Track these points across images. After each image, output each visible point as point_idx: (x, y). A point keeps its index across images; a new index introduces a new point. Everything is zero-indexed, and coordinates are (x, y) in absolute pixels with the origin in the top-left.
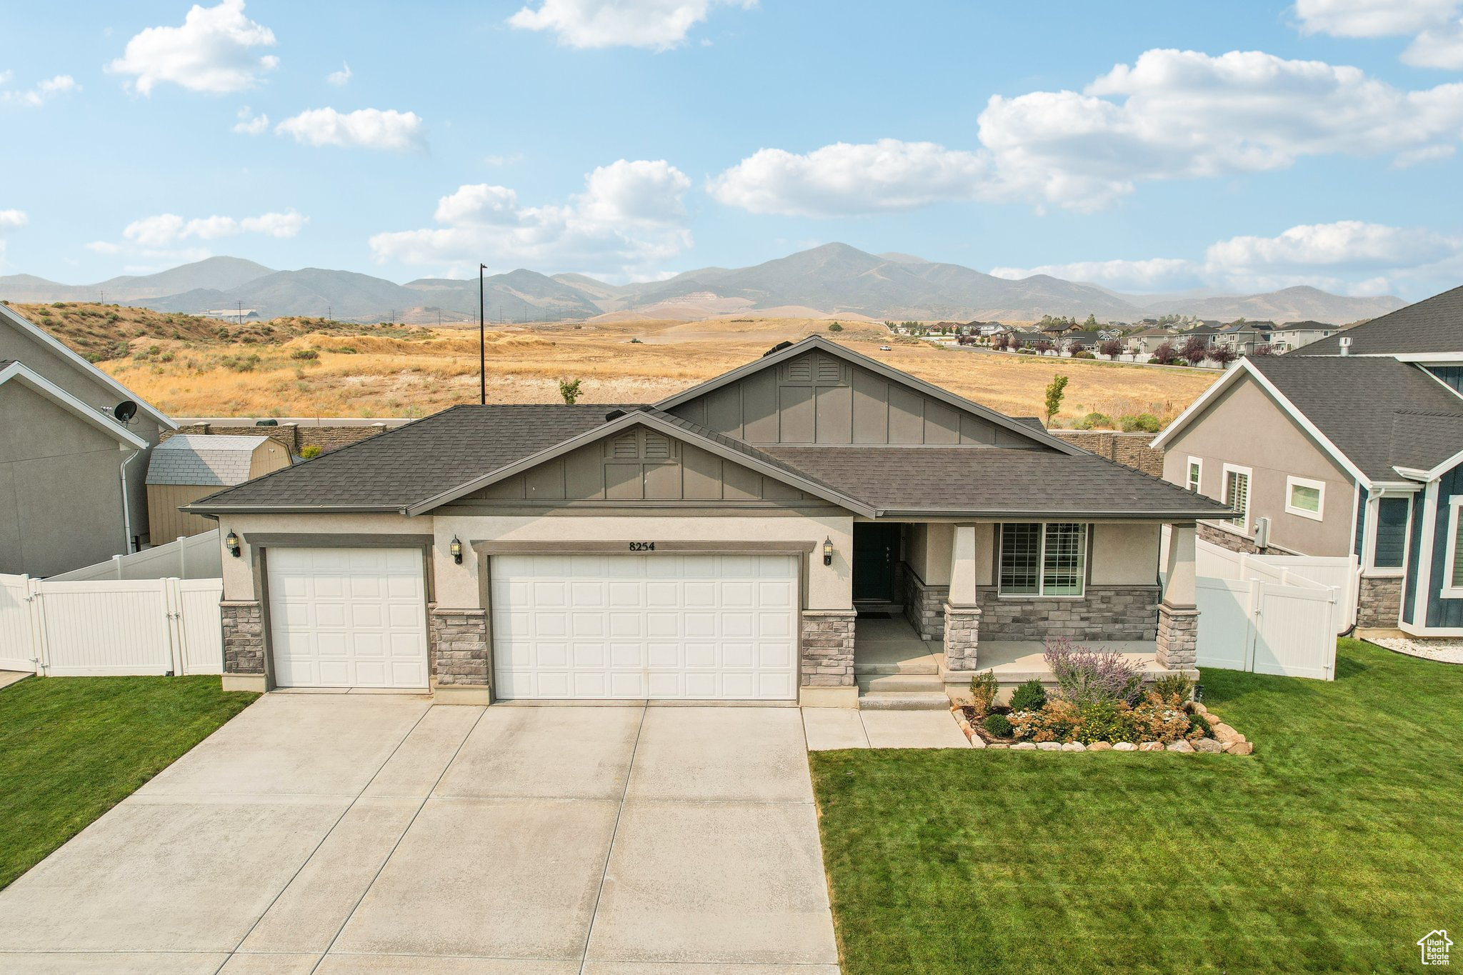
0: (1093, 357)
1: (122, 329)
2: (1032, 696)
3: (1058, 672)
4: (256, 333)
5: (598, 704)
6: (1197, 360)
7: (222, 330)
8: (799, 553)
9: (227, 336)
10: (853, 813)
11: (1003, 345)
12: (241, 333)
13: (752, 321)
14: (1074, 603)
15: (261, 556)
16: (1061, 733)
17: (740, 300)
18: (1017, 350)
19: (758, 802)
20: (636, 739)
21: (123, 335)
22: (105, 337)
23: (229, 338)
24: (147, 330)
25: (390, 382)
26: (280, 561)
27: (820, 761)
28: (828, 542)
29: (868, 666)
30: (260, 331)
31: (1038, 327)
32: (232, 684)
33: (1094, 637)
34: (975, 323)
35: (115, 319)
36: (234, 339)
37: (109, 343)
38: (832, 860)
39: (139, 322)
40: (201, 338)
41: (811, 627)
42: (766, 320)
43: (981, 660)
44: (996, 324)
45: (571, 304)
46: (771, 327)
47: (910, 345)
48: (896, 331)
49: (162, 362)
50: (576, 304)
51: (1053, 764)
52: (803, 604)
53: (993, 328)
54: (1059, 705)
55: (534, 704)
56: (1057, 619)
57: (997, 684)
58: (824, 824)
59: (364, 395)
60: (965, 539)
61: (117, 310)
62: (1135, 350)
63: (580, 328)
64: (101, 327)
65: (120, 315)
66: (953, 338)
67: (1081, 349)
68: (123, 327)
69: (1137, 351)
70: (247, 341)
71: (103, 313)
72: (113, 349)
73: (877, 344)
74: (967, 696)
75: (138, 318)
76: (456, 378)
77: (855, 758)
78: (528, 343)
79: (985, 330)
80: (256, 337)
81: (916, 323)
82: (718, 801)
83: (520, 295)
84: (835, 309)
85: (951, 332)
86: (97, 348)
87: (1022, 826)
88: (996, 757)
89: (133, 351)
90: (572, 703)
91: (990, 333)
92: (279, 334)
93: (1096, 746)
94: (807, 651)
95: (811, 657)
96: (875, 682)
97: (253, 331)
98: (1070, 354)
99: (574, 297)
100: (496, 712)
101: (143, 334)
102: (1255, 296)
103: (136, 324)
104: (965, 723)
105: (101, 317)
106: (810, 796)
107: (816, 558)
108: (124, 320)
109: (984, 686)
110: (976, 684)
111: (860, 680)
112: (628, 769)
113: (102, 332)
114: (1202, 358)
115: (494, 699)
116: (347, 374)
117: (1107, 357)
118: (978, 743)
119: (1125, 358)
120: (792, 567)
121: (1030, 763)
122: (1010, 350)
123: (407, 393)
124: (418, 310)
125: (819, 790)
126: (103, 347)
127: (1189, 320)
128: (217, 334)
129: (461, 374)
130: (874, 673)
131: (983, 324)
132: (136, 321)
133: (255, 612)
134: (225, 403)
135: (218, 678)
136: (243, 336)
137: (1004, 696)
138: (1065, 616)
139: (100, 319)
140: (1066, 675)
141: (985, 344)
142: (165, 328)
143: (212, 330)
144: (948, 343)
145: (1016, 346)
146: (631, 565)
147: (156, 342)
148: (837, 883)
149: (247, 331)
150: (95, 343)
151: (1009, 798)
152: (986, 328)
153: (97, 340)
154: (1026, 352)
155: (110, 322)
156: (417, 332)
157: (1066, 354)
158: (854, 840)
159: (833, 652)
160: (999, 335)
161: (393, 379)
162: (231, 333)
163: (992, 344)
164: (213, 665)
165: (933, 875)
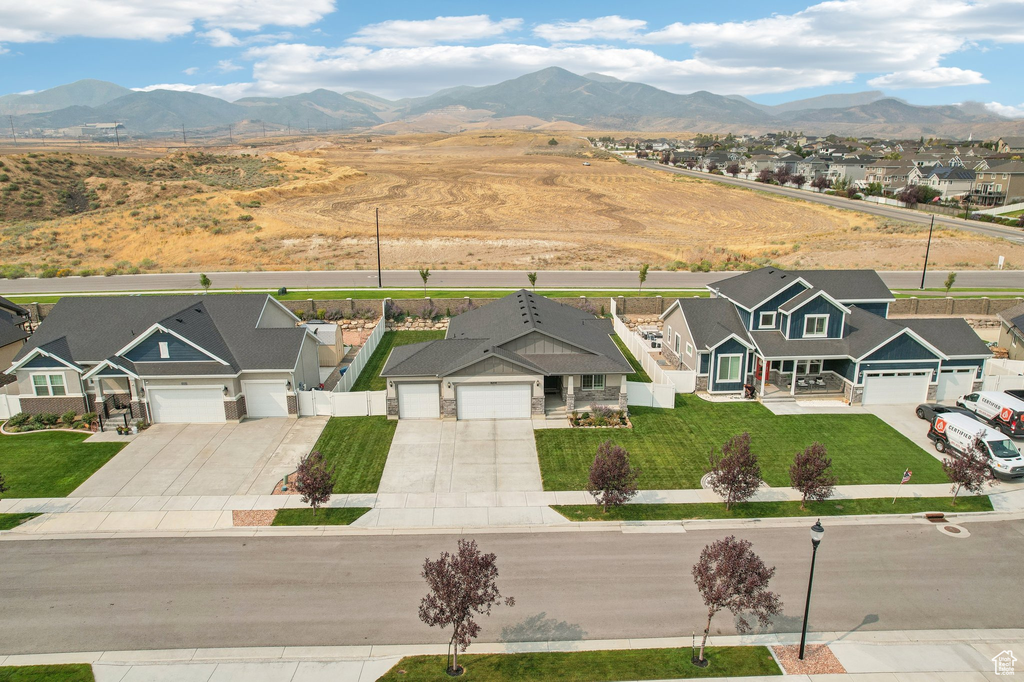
0: (722, 174)
1: (77, 171)
2: (586, 416)
3: (593, 410)
4: (164, 169)
5: (483, 420)
6: (783, 182)
7: (141, 168)
8: (531, 384)
9: (145, 172)
10: (543, 441)
11: (666, 160)
12: (154, 169)
13: (494, 137)
14: (601, 391)
15: (397, 388)
16: (590, 424)
17: (485, 111)
18: (675, 164)
19: (524, 440)
20: (494, 427)
21: (79, 176)
22: (68, 177)
23: (147, 174)
24: (93, 171)
25: (308, 244)
26: (402, 388)
27: (536, 431)
28: (538, 381)
29: (548, 409)
30: (167, 168)
31: (693, 142)
32: (390, 418)
33: (607, 400)
34: (649, 141)
35: (72, 164)
36: (150, 174)
37: (72, 182)
38: (538, 449)
39: (87, 165)
40: (129, 175)
41: (534, 401)
42: (504, 136)
43: (575, 407)
44: (663, 141)
45: (359, 115)
46: (508, 142)
47: (603, 160)
48: (595, 145)
49: (154, 219)
50: (363, 115)
51: (587, 431)
52: (532, 395)
53: (661, 145)
54: (593, 417)
55: (467, 420)
56: (597, 395)
57: (578, 413)
58: (536, 443)
59: (297, 252)
60: (571, 379)
61: (71, 158)
62: (749, 170)
63: (371, 141)
64: (63, 170)
65: (74, 160)
66: (634, 151)
67: (716, 167)
68: (78, 170)
69: (750, 171)
70: (159, 175)
71: (62, 160)
72: (74, 186)
73: (581, 160)
74: (571, 416)
75: (85, 162)
76: (344, 240)
77: (544, 431)
78: (350, 176)
79: (656, 146)
80: (165, 172)
81: (609, 138)
82: (515, 440)
83: (321, 109)
84: (553, 117)
85: (633, 146)
86: (64, 186)
87: (576, 443)
88: (574, 430)
89: (88, 187)
90: (477, 420)
91: (660, 149)
92: (180, 169)
93: (598, 427)
94: (533, 406)
95: (534, 408)
96: (550, 413)
97: (162, 168)
98: (708, 171)
99: (361, 109)
100: (458, 422)
101: (91, 175)
102: (854, 107)
103: (85, 167)
104: (570, 422)
105: (62, 163)
106: (534, 439)
107: (535, 385)
108: (77, 164)
109: (575, 413)
110: (573, 413)
111: (546, 413)
112: (495, 434)
113: (65, 174)
114: (786, 181)
115: (457, 420)
116: (283, 238)
117: (731, 175)
118: (572, 427)
119: (741, 176)
120: (529, 387)
121: (582, 431)
122: (671, 164)
123: (320, 251)
124: (245, 122)
125: (535, 437)
126: (68, 185)
127: (798, 135)
128: (138, 170)
129: (346, 237)
130: (550, 410)
131: (655, 141)
132: (85, 165)
133: (396, 400)
134: (223, 259)
135: (386, 417)
136: (156, 172)
137: (580, 416)
138: (599, 394)
139: (62, 165)
140: (595, 410)
141: (655, 158)
142: (104, 169)
143: (134, 168)
144: (630, 157)
145: (675, 162)
146: (491, 387)
147: (103, 181)
148: (539, 453)
149: (158, 168)
150: (62, 183)
151: (574, 437)
152: (656, 145)
153: (63, 180)
154: (681, 167)
155: (69, 167)
156: (268, 161)
157: (706, 170)
158: (542, 446)
159: (540, 406)
160: (664, 152)
161: (309, 241)
162: (147, 170)
163: (659, 158)
164: (385, 413)
165: (556, 451)
